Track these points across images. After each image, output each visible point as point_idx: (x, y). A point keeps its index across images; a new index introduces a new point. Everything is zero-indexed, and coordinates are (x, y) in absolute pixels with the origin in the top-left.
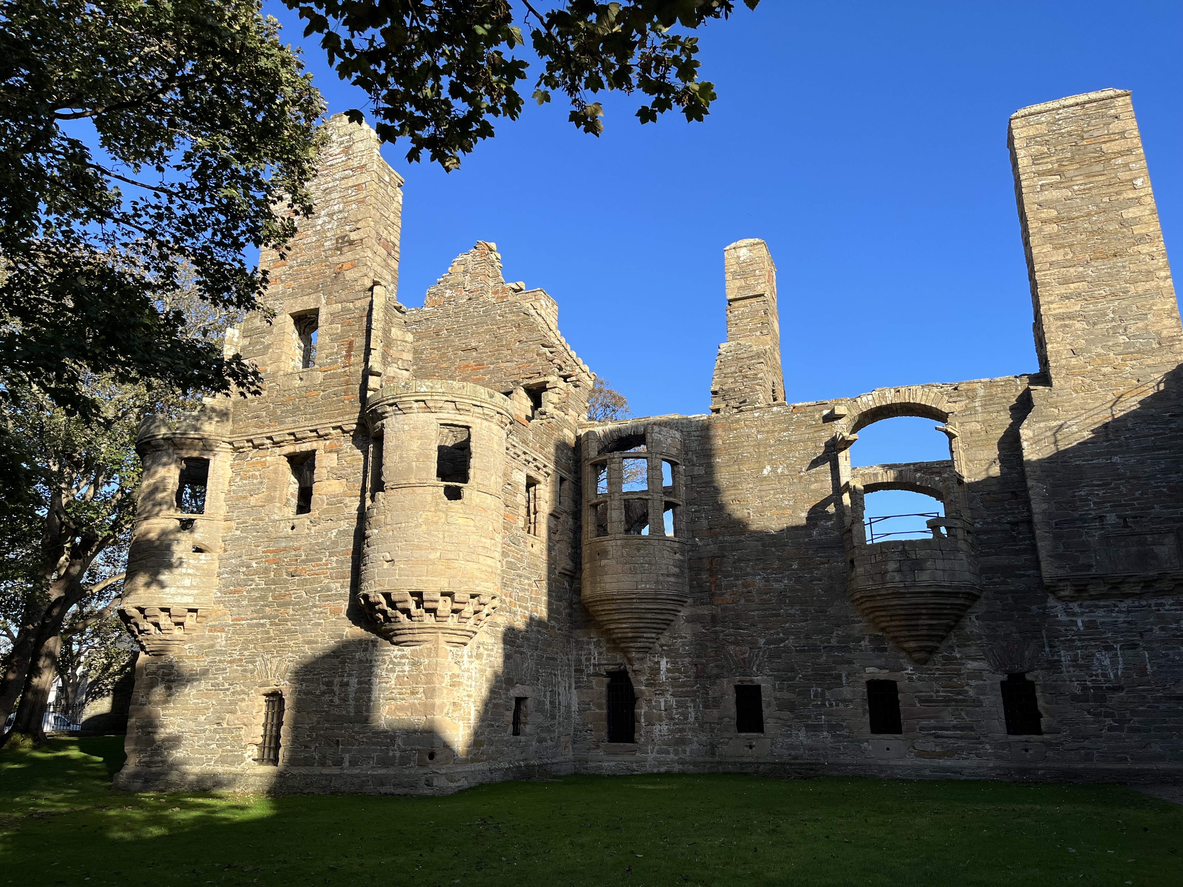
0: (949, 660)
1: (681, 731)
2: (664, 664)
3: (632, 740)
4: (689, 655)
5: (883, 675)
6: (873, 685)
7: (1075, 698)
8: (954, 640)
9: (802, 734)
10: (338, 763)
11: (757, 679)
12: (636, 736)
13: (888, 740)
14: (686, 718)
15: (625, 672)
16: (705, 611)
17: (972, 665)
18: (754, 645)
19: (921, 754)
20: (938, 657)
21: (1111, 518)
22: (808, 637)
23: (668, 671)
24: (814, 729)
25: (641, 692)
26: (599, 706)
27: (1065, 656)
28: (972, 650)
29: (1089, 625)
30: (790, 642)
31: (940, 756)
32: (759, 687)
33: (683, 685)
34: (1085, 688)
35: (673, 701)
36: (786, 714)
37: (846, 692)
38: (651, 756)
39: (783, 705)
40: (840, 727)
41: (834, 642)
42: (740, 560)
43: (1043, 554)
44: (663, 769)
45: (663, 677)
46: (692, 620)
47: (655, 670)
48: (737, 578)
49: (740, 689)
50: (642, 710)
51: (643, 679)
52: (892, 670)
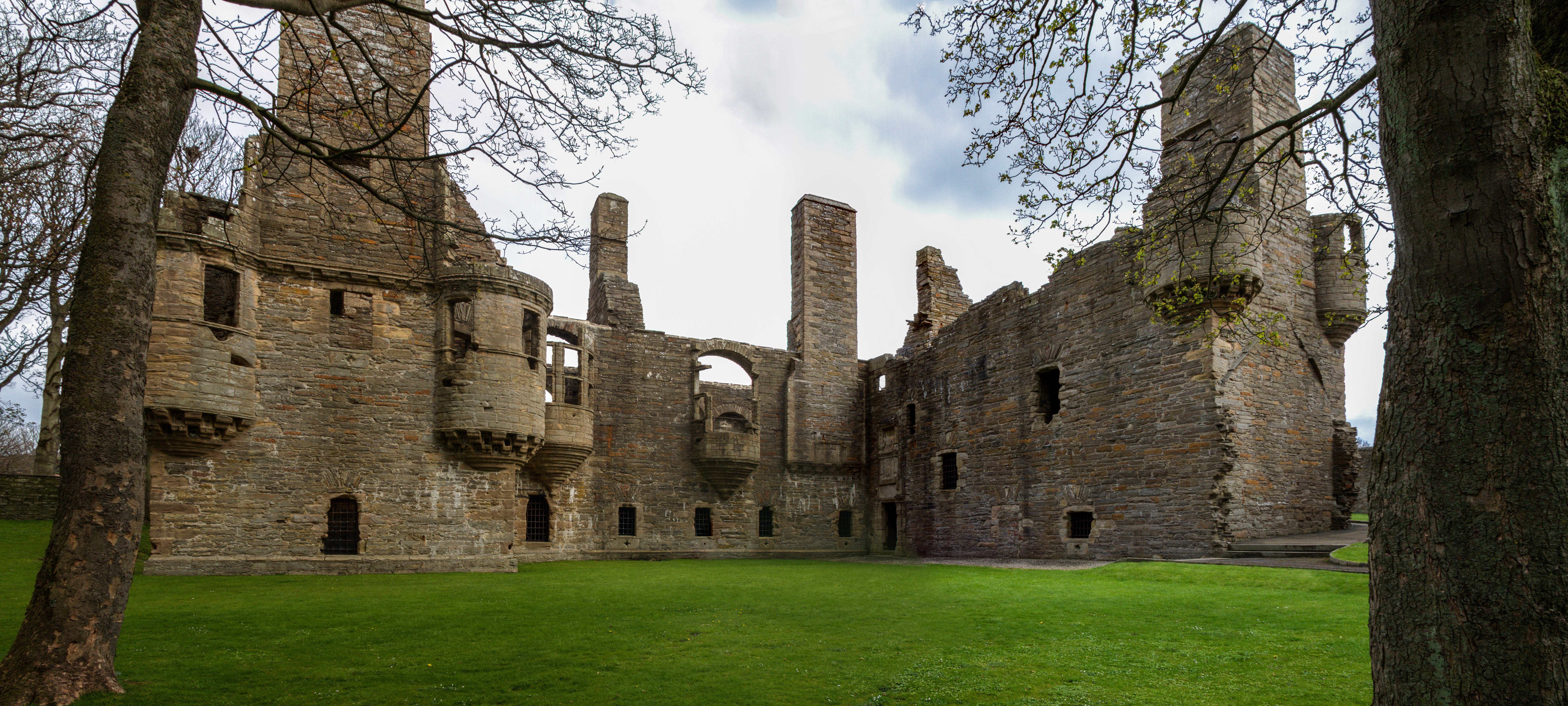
0: (739, 498)
1: (583, 534)
2: (573, 492)
3: (547, 540)
4: (590, 487)
5: (705, 505)
6: (698, 510)
7: (789, 519)
8: (742, 489)
9: (658, 536)
10: (427, 552)
11: (634, 504)
12: (551, 537)
13: (704, 539)
14: (586, 526)
15: (544, 496)
16: (603, 460)
17: (748, 502)
18: (633, 484)
19: (720, 546)
20: (734, 497)
21: (819, 434)
22: (666, 481)
23: (576, 496)
24: (664, 533)
25: (556, 509)
26: (522, 517)
27: (788, 499)
28: (749, 494)
29: (800, 485)
30: (656, 483)
31: (728, 547)
32: (634, 509)
33: (586, 506)
34: (793, 515)
35: (578, 516)
36: (650, 525)
37: (685, 513)
38: (561, 550)
39: (648, 519)
40: (679, 532)
41: (680, 485)
42: (628, 430)
43: (789, 448)
44: (570, 558)
45: (572, 500)
46: (593, 465)
47: (566, 496)
48: (626, 441)
49: (622, 510)
50: (555, 521)
51: (557, 500)
52: (710, 502)
